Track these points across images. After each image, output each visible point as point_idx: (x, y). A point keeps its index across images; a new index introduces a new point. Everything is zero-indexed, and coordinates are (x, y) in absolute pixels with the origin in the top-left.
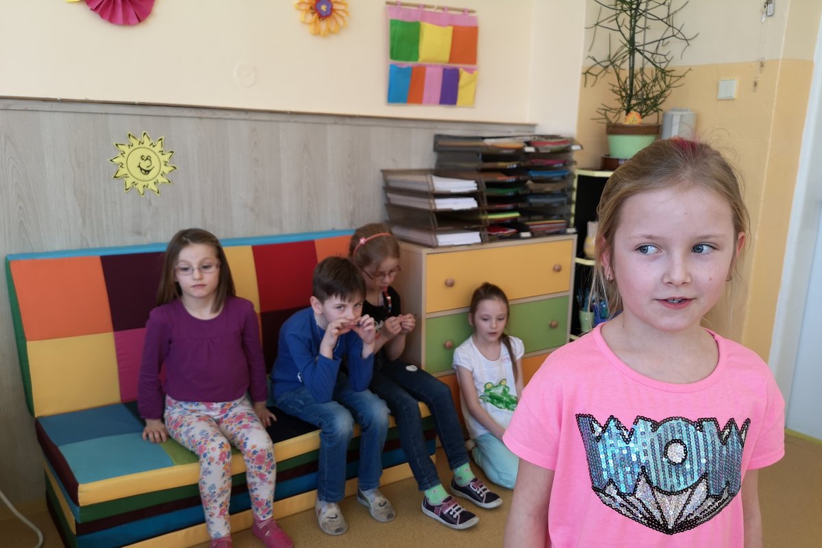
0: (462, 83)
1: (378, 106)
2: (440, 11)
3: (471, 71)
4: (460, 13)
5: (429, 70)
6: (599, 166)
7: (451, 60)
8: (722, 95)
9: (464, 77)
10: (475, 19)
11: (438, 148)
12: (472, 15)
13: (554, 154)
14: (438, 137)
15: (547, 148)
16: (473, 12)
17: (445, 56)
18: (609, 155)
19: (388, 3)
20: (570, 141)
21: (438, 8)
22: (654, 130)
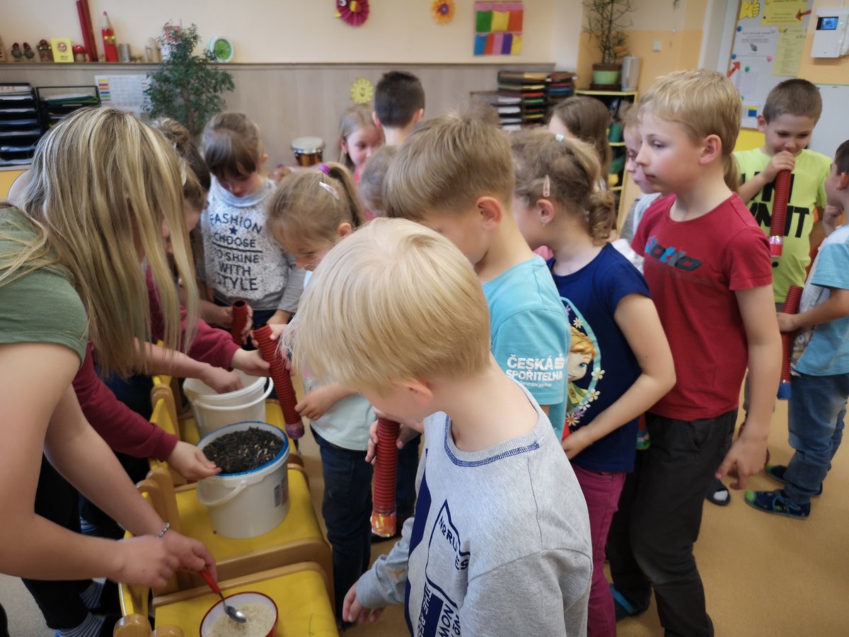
0: (514, 41)
1: (469, 57)
2: (503, 3)
3: (518, 35)
4: (514, 3)
5: (496, 36)
6: (588, 87)
7: (508, 29)
8: (655, 48)
9: (515, 39)
10: (521, 6)
11: (501, 80)
12: (520, 3)
13: (563, 81)
14: (499, 74)
15: (559, 78)
17: (505, 27)
18: (593, 82)
19: (476, 2)
20: (573, 74)
22: (619, 68)
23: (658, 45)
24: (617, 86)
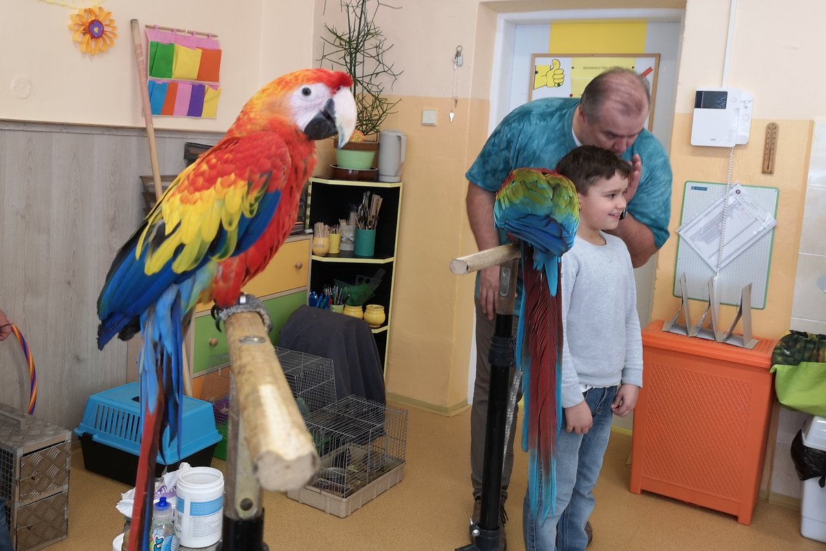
0: (206, 98)
2: (190, 35)
3: (215, 88)
4: (206, 37)
5: (180, 87)
7: (199, 78)
8: (425, 121)
9: (209, 94)
10: (217, 43)
11: (188, 156)
12: (214, 39)
14: (188, 146)
16: (216, 36)
17: (195, 75)
18: (336, 166)
19: (148, 27)
21: (188, 32)
22: (375, 147)
23: (430, 117)
24: (373, 174)
